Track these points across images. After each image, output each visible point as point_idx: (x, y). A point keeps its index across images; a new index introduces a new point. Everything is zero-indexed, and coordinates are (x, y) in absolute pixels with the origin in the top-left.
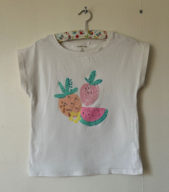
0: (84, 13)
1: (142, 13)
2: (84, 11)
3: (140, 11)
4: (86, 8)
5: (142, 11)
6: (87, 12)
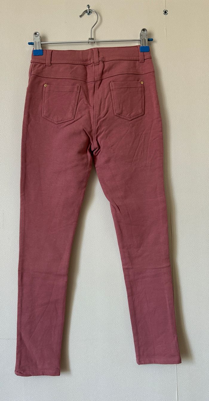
0: (86, 14)
1: (167, 13)
2: (86, 11)
3: (164, 11)
4: (89, 6)
5: (167, 11)
6: (90, 13)
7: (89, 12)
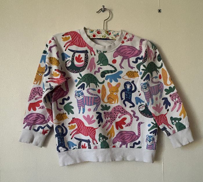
0: (101, 11)
7: (104, 10)
